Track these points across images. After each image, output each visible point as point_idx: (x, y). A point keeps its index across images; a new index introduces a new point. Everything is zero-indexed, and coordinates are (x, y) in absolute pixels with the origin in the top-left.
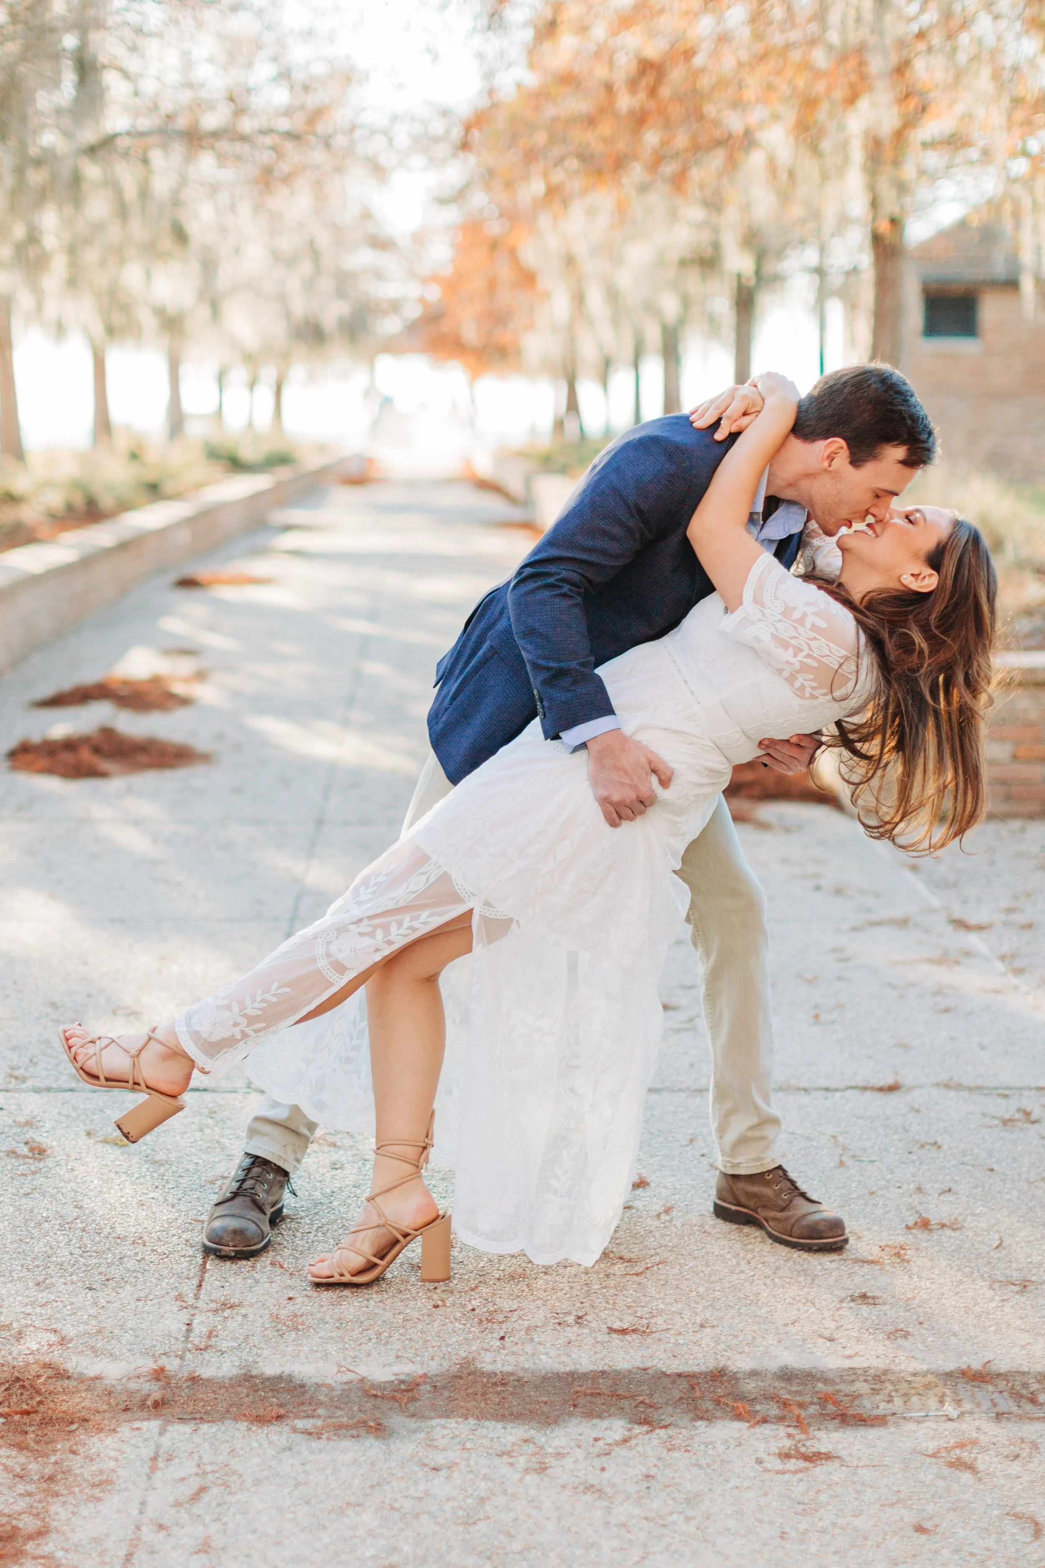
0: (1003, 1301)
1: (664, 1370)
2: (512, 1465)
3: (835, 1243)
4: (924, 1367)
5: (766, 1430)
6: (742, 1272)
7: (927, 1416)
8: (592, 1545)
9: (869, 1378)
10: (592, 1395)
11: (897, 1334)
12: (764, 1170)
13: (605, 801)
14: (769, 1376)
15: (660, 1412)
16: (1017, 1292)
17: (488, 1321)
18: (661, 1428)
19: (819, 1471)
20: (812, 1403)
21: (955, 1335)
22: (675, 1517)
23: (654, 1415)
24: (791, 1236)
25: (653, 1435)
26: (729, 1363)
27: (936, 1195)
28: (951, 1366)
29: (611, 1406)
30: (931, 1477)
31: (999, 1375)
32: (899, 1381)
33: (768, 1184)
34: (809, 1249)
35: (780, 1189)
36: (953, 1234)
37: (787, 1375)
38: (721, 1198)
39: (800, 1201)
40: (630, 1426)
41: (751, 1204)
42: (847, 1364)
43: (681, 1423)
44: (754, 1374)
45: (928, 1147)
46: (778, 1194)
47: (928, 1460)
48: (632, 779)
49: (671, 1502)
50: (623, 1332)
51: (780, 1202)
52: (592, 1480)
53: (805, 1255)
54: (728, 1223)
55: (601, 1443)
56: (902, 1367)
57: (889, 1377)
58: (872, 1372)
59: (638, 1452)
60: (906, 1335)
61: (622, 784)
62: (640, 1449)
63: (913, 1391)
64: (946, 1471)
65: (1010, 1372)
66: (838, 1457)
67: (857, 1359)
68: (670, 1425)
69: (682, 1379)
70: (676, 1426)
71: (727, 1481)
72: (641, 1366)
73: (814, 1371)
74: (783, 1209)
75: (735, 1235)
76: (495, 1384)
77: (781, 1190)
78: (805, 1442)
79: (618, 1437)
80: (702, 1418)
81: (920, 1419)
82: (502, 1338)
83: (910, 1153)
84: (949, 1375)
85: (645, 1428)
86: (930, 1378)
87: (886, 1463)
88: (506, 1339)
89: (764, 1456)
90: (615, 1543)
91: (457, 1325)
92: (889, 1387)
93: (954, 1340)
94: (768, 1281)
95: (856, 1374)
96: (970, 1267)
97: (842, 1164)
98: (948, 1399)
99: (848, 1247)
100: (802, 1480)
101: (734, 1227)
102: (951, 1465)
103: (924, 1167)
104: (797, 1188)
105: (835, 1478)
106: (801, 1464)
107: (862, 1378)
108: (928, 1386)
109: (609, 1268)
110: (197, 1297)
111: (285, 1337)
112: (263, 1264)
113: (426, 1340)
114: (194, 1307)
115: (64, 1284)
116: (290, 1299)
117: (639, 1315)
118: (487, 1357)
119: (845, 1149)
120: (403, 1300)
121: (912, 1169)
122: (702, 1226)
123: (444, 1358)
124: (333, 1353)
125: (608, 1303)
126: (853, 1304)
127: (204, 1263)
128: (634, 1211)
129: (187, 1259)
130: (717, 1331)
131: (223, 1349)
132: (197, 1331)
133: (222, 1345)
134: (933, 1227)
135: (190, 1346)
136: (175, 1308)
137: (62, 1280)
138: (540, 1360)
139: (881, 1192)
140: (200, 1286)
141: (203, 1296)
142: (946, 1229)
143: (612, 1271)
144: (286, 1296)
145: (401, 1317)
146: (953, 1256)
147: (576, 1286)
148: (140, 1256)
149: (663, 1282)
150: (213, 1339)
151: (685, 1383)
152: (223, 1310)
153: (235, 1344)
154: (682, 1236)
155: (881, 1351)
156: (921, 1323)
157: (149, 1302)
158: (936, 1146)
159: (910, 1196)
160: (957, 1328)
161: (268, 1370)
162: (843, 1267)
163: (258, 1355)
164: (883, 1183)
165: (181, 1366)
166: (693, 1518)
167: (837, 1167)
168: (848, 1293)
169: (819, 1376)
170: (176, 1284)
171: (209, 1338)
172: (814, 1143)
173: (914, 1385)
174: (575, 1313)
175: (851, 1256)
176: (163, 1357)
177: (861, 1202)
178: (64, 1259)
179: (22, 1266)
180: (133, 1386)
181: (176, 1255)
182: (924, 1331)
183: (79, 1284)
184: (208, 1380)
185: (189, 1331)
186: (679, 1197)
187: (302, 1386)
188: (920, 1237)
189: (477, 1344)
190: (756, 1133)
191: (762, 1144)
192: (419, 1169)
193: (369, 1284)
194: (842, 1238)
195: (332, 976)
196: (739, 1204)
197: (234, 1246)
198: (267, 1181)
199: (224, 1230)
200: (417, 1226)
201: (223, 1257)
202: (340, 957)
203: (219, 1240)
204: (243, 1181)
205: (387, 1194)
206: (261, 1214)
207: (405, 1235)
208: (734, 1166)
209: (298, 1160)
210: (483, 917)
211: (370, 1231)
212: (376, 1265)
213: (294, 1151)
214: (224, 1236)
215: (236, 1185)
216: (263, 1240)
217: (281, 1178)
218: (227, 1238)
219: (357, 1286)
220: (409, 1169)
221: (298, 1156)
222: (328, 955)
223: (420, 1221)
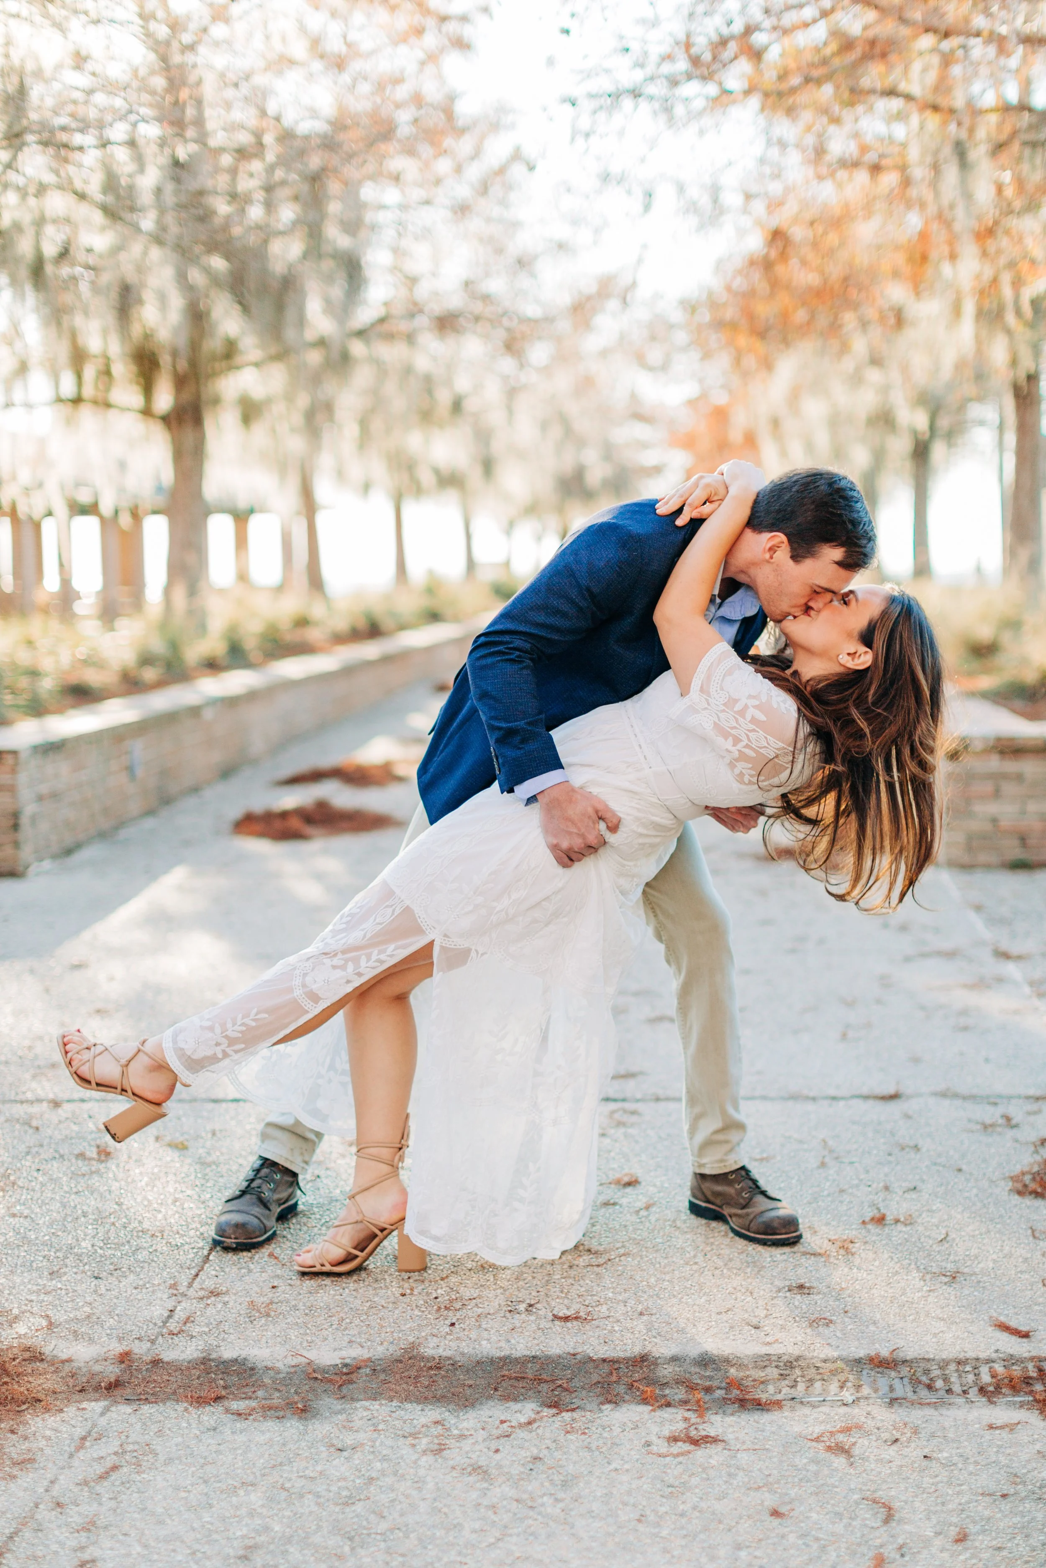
0: (930, 1291)
1: (591, 1355)
2: (414, 1446)
3: (788, 1239)
4: (836, 1354)
5: (667, 1413)
6: (696, 1263)
7: (824, 1401)
8: (455, 1527)
9: (781, 1364)
10: (516, 1378)
11: (819, 1322)
12: (727, 1170)
14: (688, 1361)
15: (573, 1395)
16: (945, 1283)
17: (446, 1308)
18: (568, 1411)
19: (701, 1454)
20: (719, 1388)
21: (875, 1323)
22: (545, 1499)
23: (566, 1398)
24: (749, 1230)
25: (559, 1418)
26: (654, 1349)
27: (901, 1193)
28: (861, 1353)
29: (531, 1389)
30: (805, 1461)
31: (905, 1362)
32: (808, 1367)
33: (730, 1183)
34: (764, 1243)
35: (742, 1188)
36: (904, 1229)
37: (705, 1361)
38: (694, 1196)
39: (760, 1198)
40: (539, 1409)
41: (718, 1201)
42: (765, 1350)
43: (588, 1407)
44: (674, 1359)
45: (907, 1149)
46: (739, 1192)
47: (810, 1444)
49: (547, 1484)
50: (566, 1319)
51: (742, 1201)
52: (482, 1462)
53: (760, 1248)
55: (505, 1425)
56: (815, 1354)
57: (800, 1363)
58: (785, 1358)
59: (538, 1434)
60: (829, 1323)
62: (540, 1431)
63: (819, 1377)
64: (823, 1455)
65: (916, 1359)
66: (723, 1441)
67: (775, 1346)
68: (577, 1408)
69: (605, 1364)
70: (583, 1409)
71: (609, 1463)
72: (572, 1351)
73: (731, 1357)
74: (743, 1207)
75: (702, 1229)
76: (431, 1368)
77: (742, 1189)
78: (697, 1426)
79: (523, 1419)
80: (610, 1402)
81: (817, 1404)
82: (453, 1324)
83: (890, 1155)
84: (858, 1361)
85: (554, 1411)
86: (839, 1364)
87: (767, 1447)
88: (457, 1326)
89: (654, 1439)
90: (477, 1525)
91: (417, 1312)
92: (798, 1372)
93: (872, 1328)
94: (717, 1272)
95: (769, 1360)
96: (910, 1260)
97: (823, 1165)
98: (849, 1384)
99: (802, 1240)
100: (681, 1463)
102: (829, 1448)
103: (899, 1167)
104: (758, 1187)
105: (713, 1462)
106: (687, 1447)
107: (774, 1364)
109: (575, 1259)
110: (190, 1285)
111: (255, 1322)
112: (261, 1255)
113: (382, 1327)
114: (184, 1295)
115: (76, 1273)
116: (273, 1287)
117: (586, 1303)
118: (433, 1342)
119: (831, 1151)
120: (375, 1289)
121: (886, 1170)
122: (674, 1221)
123: (392, 1343)
124: (293, 1338)
125: (562, 1292)
126: (788, 1294)
127: (209, 1254)
128: (617, 1207)
129: (195, 1251)
130: (654, 1318)
131: (194, 1334)
132: (176, 1317)
133: (195, 1330)
134: (888, 1222)
135: (165, 1330)
136: (165, 1296)
137: (75, 1270)
138: (480, 1345)
139: (850, 1191)
140: (197, 1275)
141: (196, 1285)
142: (899, 1224)
143: (576, 1262)
144: (271, 1285)
145: (368, 1304)
146: (897, 1249)
147: (539, 1276)
148: (154, 1248)
149: (619, 1273)
150: (188, 1325)
151: (606, 1368)
152: (208, 1298)
153: (207, 1330)
154: (653, 1230)
155: (799, 1338)
156: (846, 1312)
157: (144, 1290)
158: (916, 1148)
159: (877, 1194)
160: (878, 1316)
161: (228, 1354)
162: (791, 1259)
163: (223, 1340)
164: (856, 1182)
165: (149, 1350)
166: (562, 1500)
167: (818, 1167)
168: (787, 1283)
169: (734, 1362)
170: (176, 1274)
171: (185, 1323)
172: (806, 1146)
173: (821, 1371)
174: (528, 1302)
175: (802, 1250)
176: (137, 1341)
177: (830, 1199)
178: (84, 1251)
179: (44, 1257)
180: (97, 1368)
181: (186, 1247)
182: (846, 1319)
183: (89, 1273)
184: (168, 1363)
185: (170, 1317)
186: (662, 1194)
187: (252, 1369)
188: (873, 1231)
189: (428, 1330)
190: (720, 1137)
191: (727, 1147)
192: (394, 1169)
193: (349, 1273)
194: (794, 1234)
195: (307, 1004)
196: (708, 1201)
197: (235, 1238)
198: (274, 1181)
199: (228, 1223)
200: (392, 1221)
201: (227, 1249)
202: (314, 987)
203: (227, 1234)
204: (252, 1180)
205: (366, 1193)
206: (267, 1212)
207: (382, 1230)
208: (701, 1166)
209: (306, 1163)
210: (443, 948)
211: (350, 1226)
212: (356, 1257)
213: (302, 1154)
214: (227, 1229)
215: (245, 1184)
216: (265, 1233)
217: (291, 1179)
218: (229, 1231)
219: (339, 1275)
220: (385, 1169)
221: (307, 1158)
222: (304, 985)
223: (395, 1217)
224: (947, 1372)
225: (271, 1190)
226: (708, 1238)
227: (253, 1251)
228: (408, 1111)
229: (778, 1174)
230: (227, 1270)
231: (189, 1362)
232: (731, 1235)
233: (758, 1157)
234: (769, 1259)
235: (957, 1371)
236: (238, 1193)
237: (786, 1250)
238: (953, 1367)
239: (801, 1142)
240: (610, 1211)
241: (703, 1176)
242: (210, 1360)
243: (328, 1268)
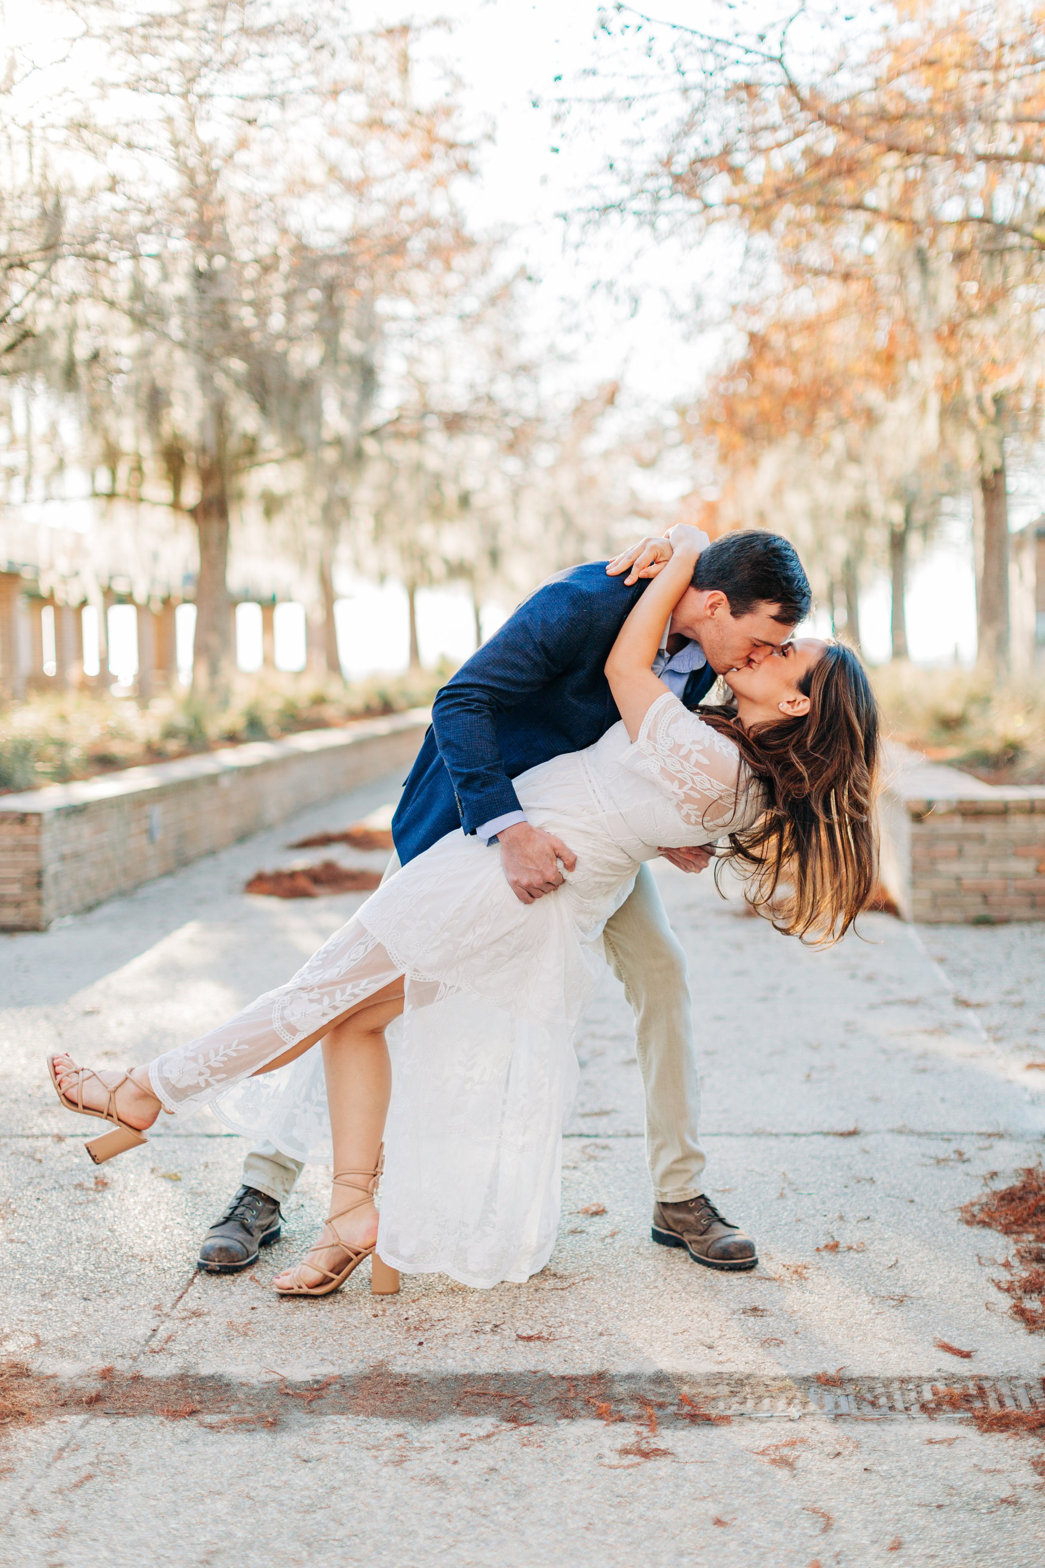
0: (878, 1314)
1: (551, 1373)
2: (376, 1457)
3: (744, 1263)
4: (785, 1373)
5: (620, 1428)
6: (656, 1287)
7: (772, 1416)
8: (410, 1534)
9: (733, 1382)
10: (478, 1395)
11: (770, 1342)
12: (687, 1199)
13: (515, 884)
14: (643, 1379)
15: (532, 1411)
16: (893, 1307)
17: (416, 1328)
18: (526, 1425)
19: (649, 1466)
20: (671, 1404)
21: (824, 1344)
22: (498, 1508)
23: (525, 1413)
24: (707, 1256)
25: (517, 1432)
26: (612, 1368)
27: (855, 1223)
28: (809, 1372)
29: (492, 1404)
30: (750, 1473)
31: (851, 1380)
32: (758, 1385)
33: (690, 1211)
34: (721, 1268)
35: (701, 1215)
36: (856, 1256)
37: (660, 1379)
38: (657, 1224)
39: (718, 1226)
40: (498, 1423)
41: (679, 1229)
42: (716, 1369)
43: (546, 1421)
44: (630, 1377)
45: (863, 1182)
46: (698, 1220)
47: (755, 1457)
48: (538, 867)
49: (500, 1494)
50: (529, 1338)
51: (701, 1228)
52: (441, 1472)
53: (717, 1273)
54: (661, 1246)
55: (465, 1438)
56: (765, 1373)
57: (750, 1381)
58: (736, 1376)
59: (495, 1447)
60: (780, 1343)
61: (529, 870)
62: (498, 1444)
63: (768, 1394)
64: (767, 1467)
65: (861, 1377)
66: (672, 1454)
67: (727, 1365)
68: (535, 1422)
69: (564, 1382)
70: (541, 1424)
71: (562, 1475)
72: (533, 1369)
73: (685, 1375)
74: (702, 1234)
75: (663, 1256)
76: (397, 1385)
77: (702, 1217)
78: (648, 1440)
79: (482, 1433)
80: (567, 1417)
81: (764, 1419)
82: (421, 1344)
83: (846, 1187)
84: (806, 1379)
85: (513, 1425)
86: (788, 1382)
87: (714, 1459)
88: (425, 1345)
89: (605, 1451)
90: (431, 1532)
91: (387, 1332)
92: (748, 1389)
93: (821, 1348)
94: (676, 1295)
95: (721, 1378)
96: (860, 1284)
97: (782, 1196)
98: (796, 1401)
99: (758, 1266)
100: (630, 1474)
101: (665, 1248)
102: (774, 1461)
103: (854, 1199)
104: (716, 1215)
105: (661, 1473)
106: (637, 1459)
107: (725, 1382)
108: (782, 1390)
109: (540, 1283)
110: (174, 1306)
111: (233, 1341)
112: (243, 1279)
113: (354, 1346)
114: (167, 1315)
115: (66, 1295)
116: (253, 1308)
117: (549, 1324)
118: (401, 1360)
119: (790, 1184)
120: (349, 1310)
121: (842, 1201)
122: (638, 1248)
123: (362, 1361)
124: (268, 1356)
125: (526, 1314)
126: (742, 1316)
127: (194, 1277)
128: (584, 1235)
129: (181, 1274)
130: (613, 1338)
131: (174, 1352)
132: (158, 1336)
133: (175, 1347)
134: (841, 1250)
135: (147, 1349)
136: (150, 1316)
137: (65, 1292)
138: (446, 1363)
139: (807, 1220)
140: (181, 1297)
141: (180, 1306)
142: (852, 1251)
143: (541, 1286)
144: (251, 1306)
145: (341, 1325)
146: (848, 1275)
147: (506, 1299)
148: (142, 1272)
149: (582, 1296)
150: (169, 1343)
151: (565, 1385)
152: (190, 1318)
153: (186, 1348)
154: (617, 1257)
155: (751, 1358)
156: (797, 1333)
157: (130, 1311)
158: (872, 1181)
159: (832, 1223)
160: (827, 1337)
161: (205, 1370)
162: (747, 1284)
163: (202, 1357)
164: (812, 1212)
165: (130, 1367)
166: (515, 1509)
167: (778, 1199)
168: (742, 1306)
169: (688, 1380)
170: (161, 1296)
171: (166, 1342)
172: (766, 1179)
173: (770, 1388)
174: (494, 1322)
175: (758, 1274)
176: (119, 1359)
177: (787, 1228)
178: (76, 1274)
179: (38, 1280)
180: (80, 1384)
181: (173, 1271)
182: (797, 1340)
183: (78, 1295)
184: (147, 1379)
185: (152, 1336)
186: (627, 1223)
187: (228, 1385)
188: (826, 1257)
189: (397, 1349)
190: (680, 1166)
191: (686, 1176)
192: (370, 1194)
193: (325, 1296)
194: (750, 1259)
195: (285, 1036)
196: (670, 1229)
197: (219, 1261)
198: (256, 1208)
199: (212, 1248)
200: (366, 1246)
201: (211, 1272)
202: (292, 1020)
203: (210, 1257)
204: (236, 1208)
205: (342, 1217)
206: (250, 1237)
207: (357, 1254)
208: (663, 1195)
209: (287, 1191)
210: (413, 982)
211: (326, 1250)
212: (332, 1280)
213: (283, 1183)
214: (211, 1253)
215: (229, 1211)
216: (248, 1257)
217: (272, 1207)
218: (213, 1254)
219: (315, 1297)
220: (361, 1194)
221: (287, 1187)
222: (282, 1018)
223: (369, 1242)
224: (891, 1390)
225: (253, 1216)
226: (668, 1264)
227: (236, 1275)
228: (383, 1140)
229: (739, 1205)
230: (210, 1292)
231: (168, 1378)
232: (691, 1261)
233: (721, 1189)
234: (726, 1284)
235: (900, 1388)
236: (222, 1220)
237: (743, 1275)
238: (896, 1385)
239: (762, 1175)
240: (577, 1238)
241: (665, 1205)
242: (188, 1376)
243: (305, 1290)
